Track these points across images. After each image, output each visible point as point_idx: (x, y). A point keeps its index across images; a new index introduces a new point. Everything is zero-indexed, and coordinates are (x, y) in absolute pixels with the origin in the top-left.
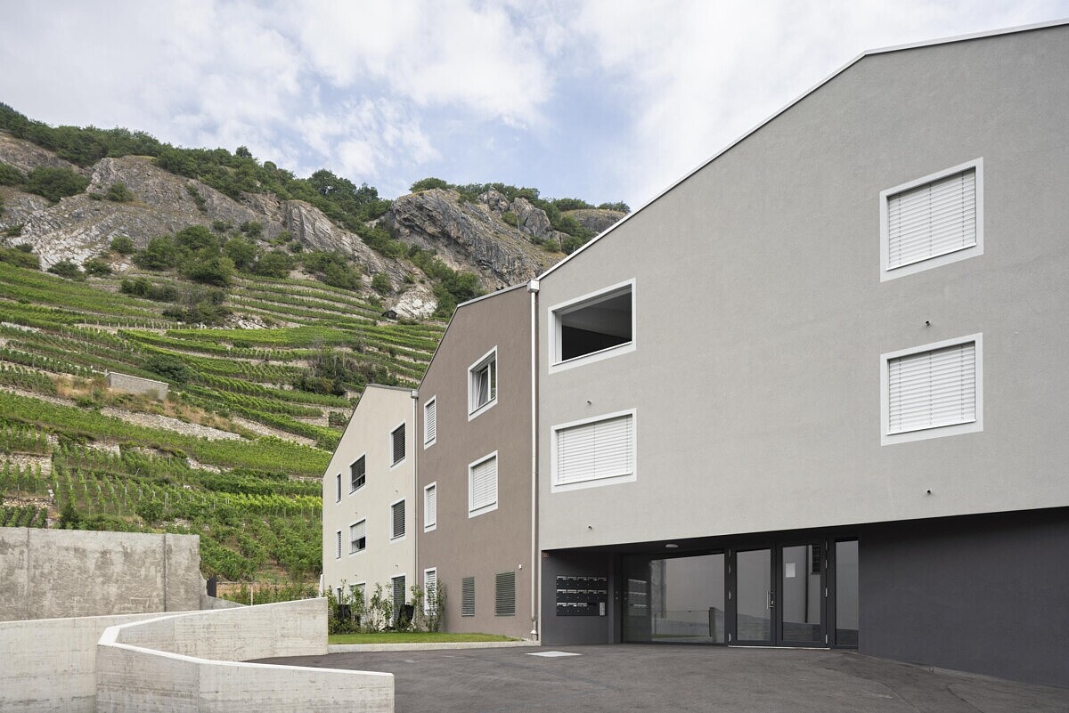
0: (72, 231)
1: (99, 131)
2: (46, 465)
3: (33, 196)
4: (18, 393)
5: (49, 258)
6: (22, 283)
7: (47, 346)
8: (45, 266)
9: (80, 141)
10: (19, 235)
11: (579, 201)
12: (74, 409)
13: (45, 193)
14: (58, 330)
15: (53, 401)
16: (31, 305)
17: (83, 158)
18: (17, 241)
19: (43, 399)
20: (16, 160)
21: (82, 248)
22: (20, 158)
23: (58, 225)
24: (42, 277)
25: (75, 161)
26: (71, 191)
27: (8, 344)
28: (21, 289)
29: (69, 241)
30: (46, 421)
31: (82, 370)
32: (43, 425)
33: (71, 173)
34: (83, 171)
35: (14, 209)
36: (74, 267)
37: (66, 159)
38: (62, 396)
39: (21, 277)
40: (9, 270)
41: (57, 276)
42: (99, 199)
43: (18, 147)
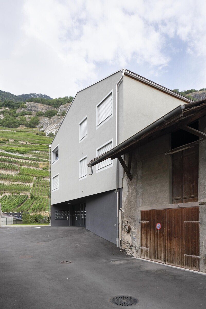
0: (53, 125)
1: (61, 98)
2: (31, 185)
3: (46, 118)
4: (30, 168)
5: (48, 132)
6: (41, 140)
7: (40, 155)
8: (47, 134)
9: (56, 102)
10: (42, 128)
11: (193, 90)
12: (42, 170)
13: (49, 116)
14: (44, 151)
15: (37, 169)
16: (42, 145)
17: (57, 106)
18: (42, 129)
19: (35, 169)
20: (43, 110)
21: (55, 129)
22: (44, 109)
23: (50, 124)
24: (46, 137)
25: (55, 107)
26: (54, 115)
27: (32, 156)
28: (40, 141)
29: (52, 127)
30: (34, 174)
31: (46, 160)
32: (33, 175)
33: (54, 110)
34: (57, 109)
35: (42, 122)
36: (53, 134)
37: (53, 107)
38: (40, 168)
39: (41, 138)
40: (39, 137)
41: (49, 137)
42: (60, 116)
43: (43, 106)
